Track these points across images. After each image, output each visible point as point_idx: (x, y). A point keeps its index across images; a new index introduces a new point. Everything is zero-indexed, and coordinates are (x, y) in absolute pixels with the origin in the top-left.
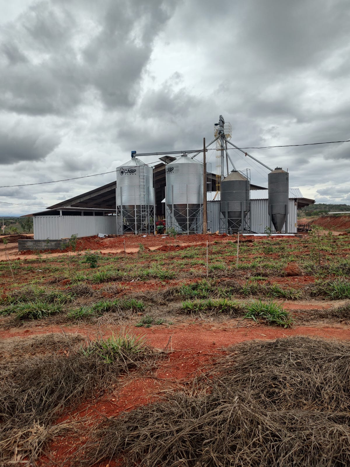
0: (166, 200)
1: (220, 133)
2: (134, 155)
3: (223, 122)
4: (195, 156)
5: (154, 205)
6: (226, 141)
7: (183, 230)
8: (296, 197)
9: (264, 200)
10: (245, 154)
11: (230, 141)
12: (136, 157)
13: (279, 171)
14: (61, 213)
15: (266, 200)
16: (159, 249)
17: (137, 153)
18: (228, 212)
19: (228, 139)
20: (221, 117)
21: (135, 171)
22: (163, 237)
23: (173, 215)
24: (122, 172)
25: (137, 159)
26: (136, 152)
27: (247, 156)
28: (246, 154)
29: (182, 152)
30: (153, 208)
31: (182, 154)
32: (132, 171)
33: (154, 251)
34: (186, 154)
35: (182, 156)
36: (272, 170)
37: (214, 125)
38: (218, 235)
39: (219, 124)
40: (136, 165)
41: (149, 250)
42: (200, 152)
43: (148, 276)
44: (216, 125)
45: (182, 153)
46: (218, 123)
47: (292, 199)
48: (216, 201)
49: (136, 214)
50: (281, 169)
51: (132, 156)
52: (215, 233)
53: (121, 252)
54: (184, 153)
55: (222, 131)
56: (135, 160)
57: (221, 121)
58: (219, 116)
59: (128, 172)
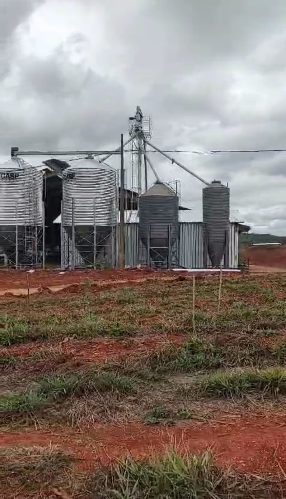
0: (62, 219)
1: (137, 130)
2: (15, 154)
3: (141, 116)
4: (104, 159)
5: (44, 226)
6: (145, 142)
7: (87, 263)
8: (237, 221)
9: (198, 223)
10: (171, 162)
11: (150, 142)
12: (18, 156)
13: (217, 185)
15: (201, 223)
16: (64, 290)
17: (19, 150)
18: (150, 239)
19: (148, 139)
20: (138, 109)
21: (17, 176)
22: (61, 273)
23: (73, 241)
25: (19, 159)
26: (17, 148)
27: (174, 163)
28: (173, 161)
30: (42, 231)
31: (87, 156)
32: (12, 176)
33: (59, 292)
34: (93, 155)
35: (86, 158)
36: (207, 184)
37: (128, 119)
38: (140, 271)
39: (135, 118)
40: (18, 167)
41: (50, 292)
42: (111, 154)
43: (91, 330)
44: (131, 119)
45: (86, 154)
46: (133, 116)
47: (232, 223)
48: (132, 223)
49: (17, 239)
50: (219, 182)
51: (13, 155)
52: (136, 268)
53: (6, 294)
54: (89, 155)
55: (140, 128)
56: (17, 161)
57: (139, 115)
58: (136, 108)
59: (6, 177)
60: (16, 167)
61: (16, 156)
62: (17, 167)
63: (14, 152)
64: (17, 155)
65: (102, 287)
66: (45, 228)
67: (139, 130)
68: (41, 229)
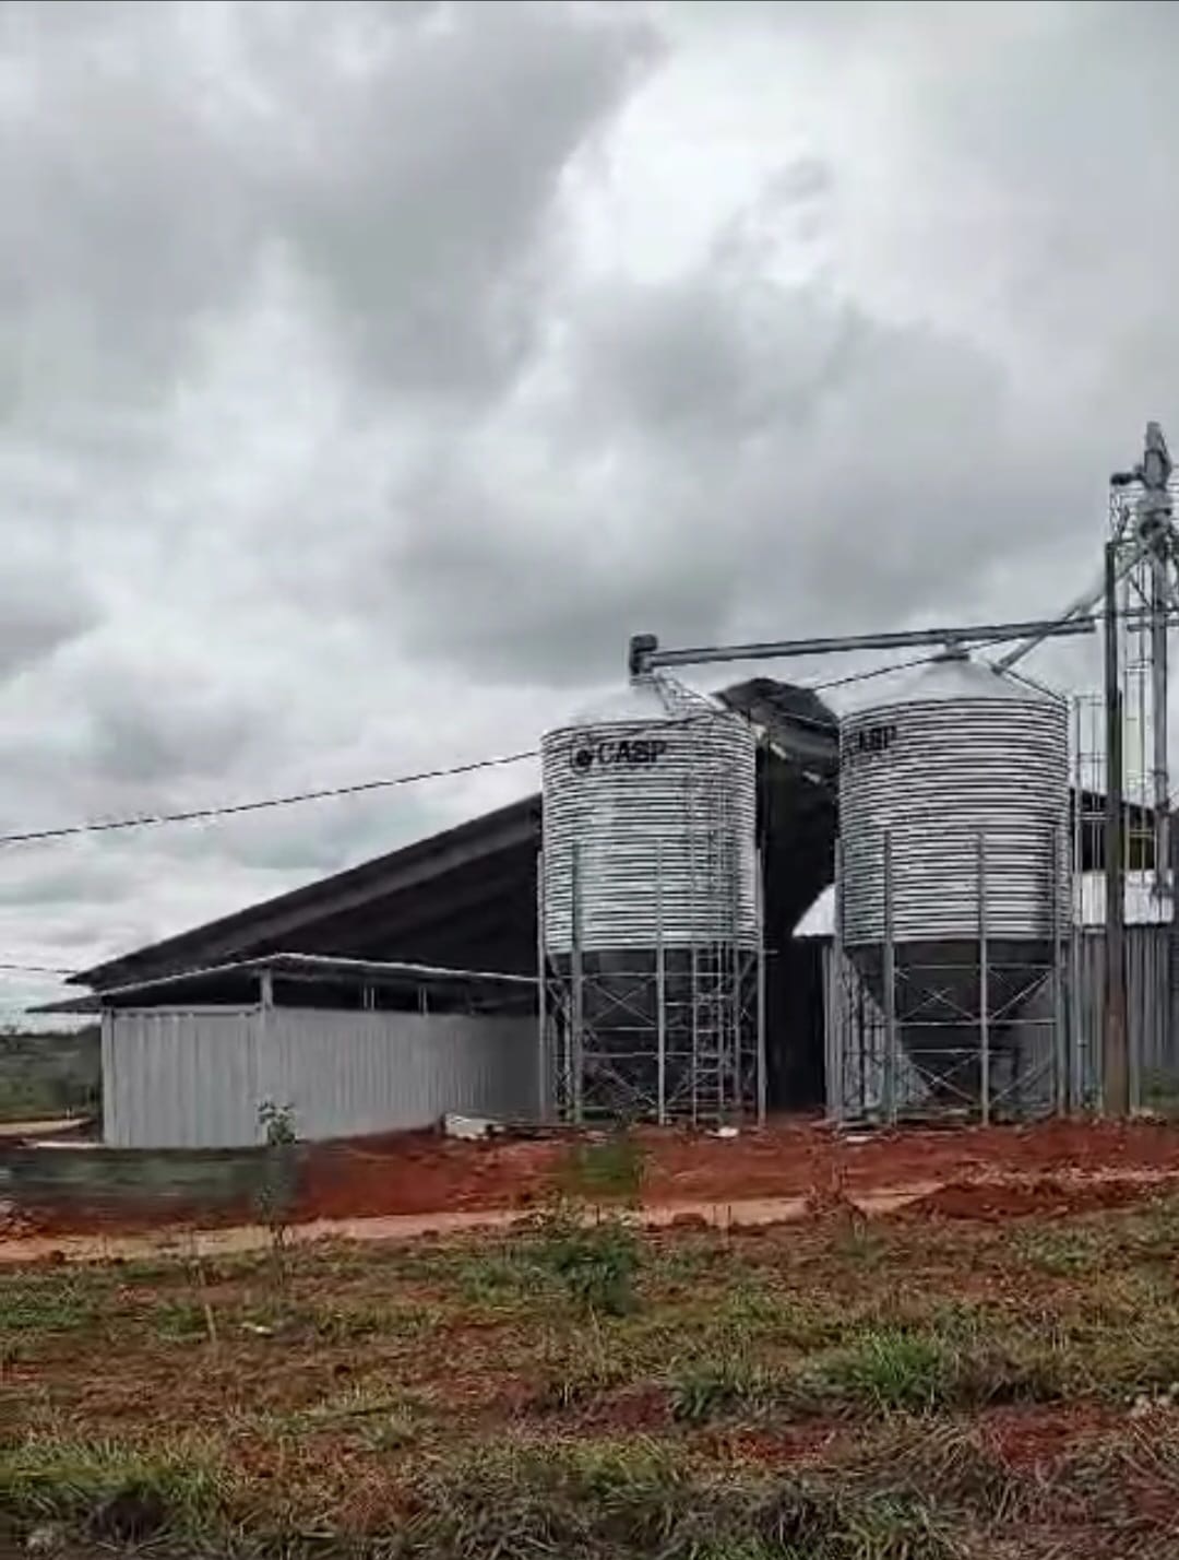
0: (836, 916)
1: (1147, 525)
2: (647, 660)
3: (1164, 465)
4: (1011, 660)
5: (762, 952)
12: (656, 671)
14: (267, 990)
16: (923, 1206)
17: (663, 646)
20: (1154, 434)
21: (661, 747)
24: (584, 759)
25: (664, 682)
26: (653, 640)
29: (933, 636)
30: (754, 967)
31: (940, 649)
32: (637, 750)
34: (963, 645)
35: (938, 659)
37: (1106, 481)
39: (1138, 477)
40: (661, 716)
42: (1040, 638)
44: (1120, 480)
46: (1129, 469)
49: (662, 1004)
51: (635, 667)
53: (678, 1224)
54: (948, 645)
55: (1160, 516)
56: (658, 690)
57: (1155, 460)
58: (1144, 431)
59: (619, 756)
60: (655, 712)
61: (649, 671)
62: (659, 714)
63: (643, 657)
64: (655, 664)
65: (1081, 1192)
66: (767, 957)
67: (1156, 525)
68: (752, 958)
